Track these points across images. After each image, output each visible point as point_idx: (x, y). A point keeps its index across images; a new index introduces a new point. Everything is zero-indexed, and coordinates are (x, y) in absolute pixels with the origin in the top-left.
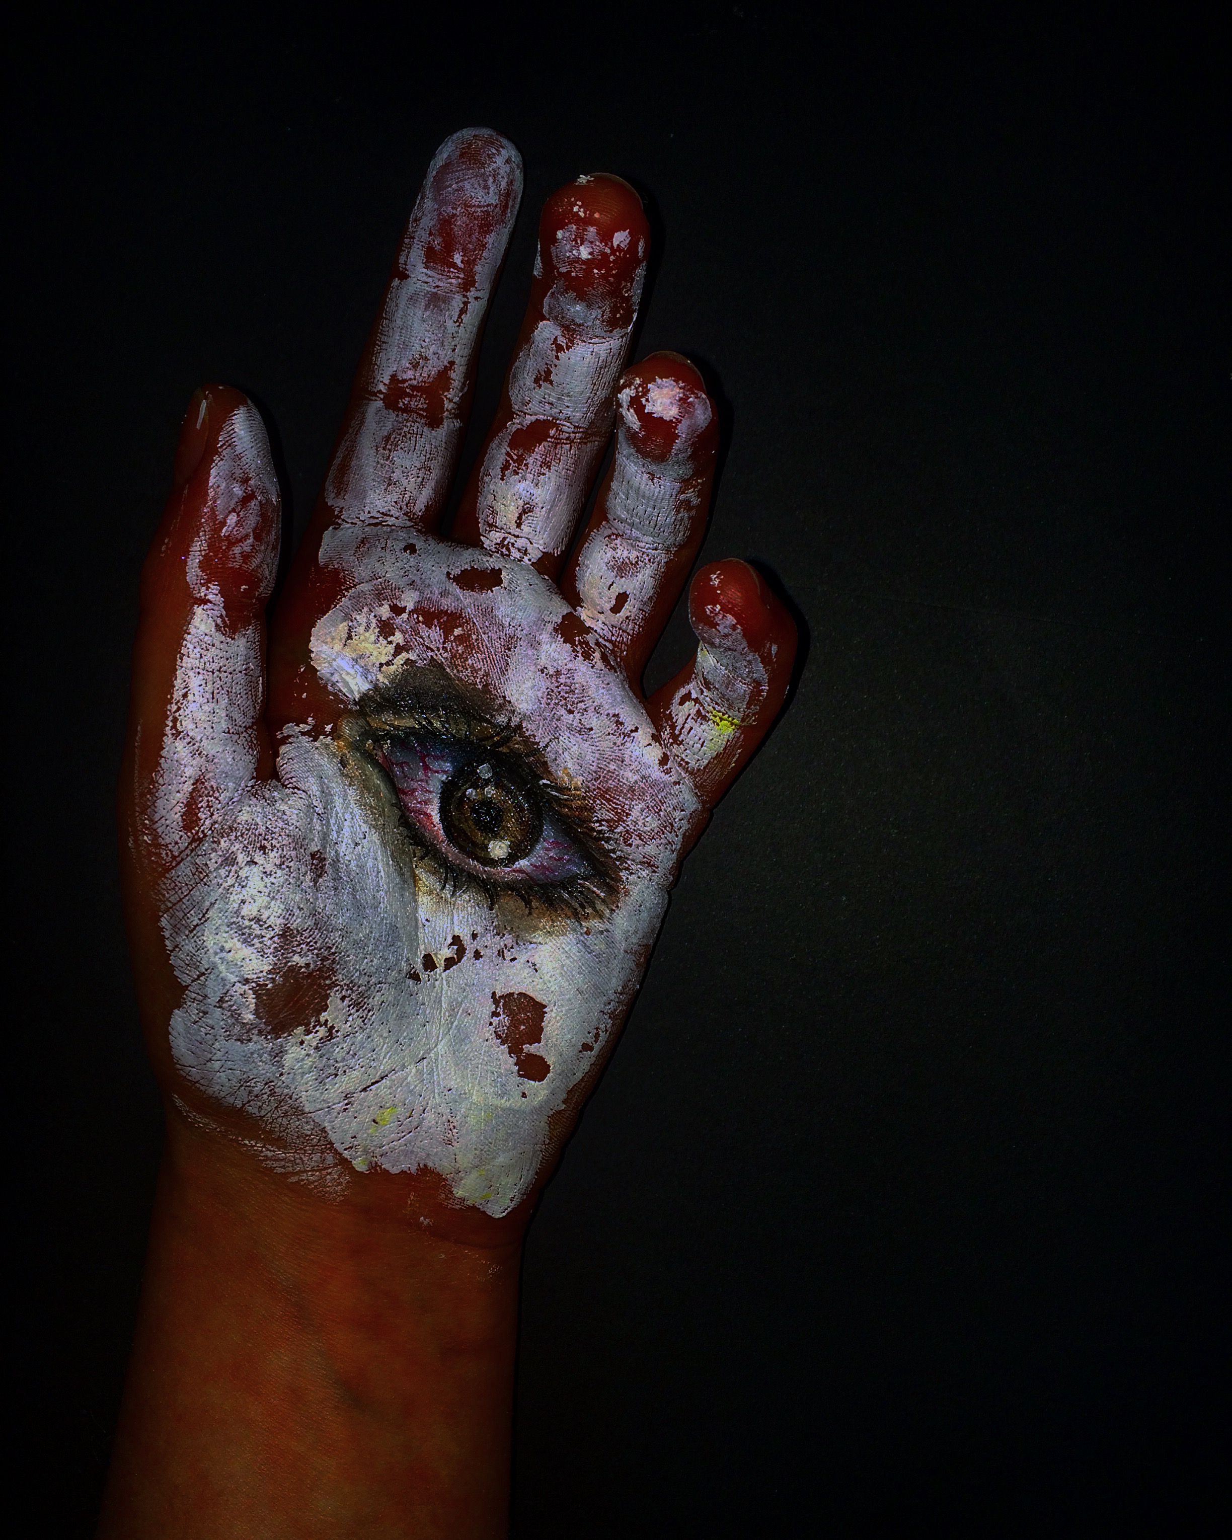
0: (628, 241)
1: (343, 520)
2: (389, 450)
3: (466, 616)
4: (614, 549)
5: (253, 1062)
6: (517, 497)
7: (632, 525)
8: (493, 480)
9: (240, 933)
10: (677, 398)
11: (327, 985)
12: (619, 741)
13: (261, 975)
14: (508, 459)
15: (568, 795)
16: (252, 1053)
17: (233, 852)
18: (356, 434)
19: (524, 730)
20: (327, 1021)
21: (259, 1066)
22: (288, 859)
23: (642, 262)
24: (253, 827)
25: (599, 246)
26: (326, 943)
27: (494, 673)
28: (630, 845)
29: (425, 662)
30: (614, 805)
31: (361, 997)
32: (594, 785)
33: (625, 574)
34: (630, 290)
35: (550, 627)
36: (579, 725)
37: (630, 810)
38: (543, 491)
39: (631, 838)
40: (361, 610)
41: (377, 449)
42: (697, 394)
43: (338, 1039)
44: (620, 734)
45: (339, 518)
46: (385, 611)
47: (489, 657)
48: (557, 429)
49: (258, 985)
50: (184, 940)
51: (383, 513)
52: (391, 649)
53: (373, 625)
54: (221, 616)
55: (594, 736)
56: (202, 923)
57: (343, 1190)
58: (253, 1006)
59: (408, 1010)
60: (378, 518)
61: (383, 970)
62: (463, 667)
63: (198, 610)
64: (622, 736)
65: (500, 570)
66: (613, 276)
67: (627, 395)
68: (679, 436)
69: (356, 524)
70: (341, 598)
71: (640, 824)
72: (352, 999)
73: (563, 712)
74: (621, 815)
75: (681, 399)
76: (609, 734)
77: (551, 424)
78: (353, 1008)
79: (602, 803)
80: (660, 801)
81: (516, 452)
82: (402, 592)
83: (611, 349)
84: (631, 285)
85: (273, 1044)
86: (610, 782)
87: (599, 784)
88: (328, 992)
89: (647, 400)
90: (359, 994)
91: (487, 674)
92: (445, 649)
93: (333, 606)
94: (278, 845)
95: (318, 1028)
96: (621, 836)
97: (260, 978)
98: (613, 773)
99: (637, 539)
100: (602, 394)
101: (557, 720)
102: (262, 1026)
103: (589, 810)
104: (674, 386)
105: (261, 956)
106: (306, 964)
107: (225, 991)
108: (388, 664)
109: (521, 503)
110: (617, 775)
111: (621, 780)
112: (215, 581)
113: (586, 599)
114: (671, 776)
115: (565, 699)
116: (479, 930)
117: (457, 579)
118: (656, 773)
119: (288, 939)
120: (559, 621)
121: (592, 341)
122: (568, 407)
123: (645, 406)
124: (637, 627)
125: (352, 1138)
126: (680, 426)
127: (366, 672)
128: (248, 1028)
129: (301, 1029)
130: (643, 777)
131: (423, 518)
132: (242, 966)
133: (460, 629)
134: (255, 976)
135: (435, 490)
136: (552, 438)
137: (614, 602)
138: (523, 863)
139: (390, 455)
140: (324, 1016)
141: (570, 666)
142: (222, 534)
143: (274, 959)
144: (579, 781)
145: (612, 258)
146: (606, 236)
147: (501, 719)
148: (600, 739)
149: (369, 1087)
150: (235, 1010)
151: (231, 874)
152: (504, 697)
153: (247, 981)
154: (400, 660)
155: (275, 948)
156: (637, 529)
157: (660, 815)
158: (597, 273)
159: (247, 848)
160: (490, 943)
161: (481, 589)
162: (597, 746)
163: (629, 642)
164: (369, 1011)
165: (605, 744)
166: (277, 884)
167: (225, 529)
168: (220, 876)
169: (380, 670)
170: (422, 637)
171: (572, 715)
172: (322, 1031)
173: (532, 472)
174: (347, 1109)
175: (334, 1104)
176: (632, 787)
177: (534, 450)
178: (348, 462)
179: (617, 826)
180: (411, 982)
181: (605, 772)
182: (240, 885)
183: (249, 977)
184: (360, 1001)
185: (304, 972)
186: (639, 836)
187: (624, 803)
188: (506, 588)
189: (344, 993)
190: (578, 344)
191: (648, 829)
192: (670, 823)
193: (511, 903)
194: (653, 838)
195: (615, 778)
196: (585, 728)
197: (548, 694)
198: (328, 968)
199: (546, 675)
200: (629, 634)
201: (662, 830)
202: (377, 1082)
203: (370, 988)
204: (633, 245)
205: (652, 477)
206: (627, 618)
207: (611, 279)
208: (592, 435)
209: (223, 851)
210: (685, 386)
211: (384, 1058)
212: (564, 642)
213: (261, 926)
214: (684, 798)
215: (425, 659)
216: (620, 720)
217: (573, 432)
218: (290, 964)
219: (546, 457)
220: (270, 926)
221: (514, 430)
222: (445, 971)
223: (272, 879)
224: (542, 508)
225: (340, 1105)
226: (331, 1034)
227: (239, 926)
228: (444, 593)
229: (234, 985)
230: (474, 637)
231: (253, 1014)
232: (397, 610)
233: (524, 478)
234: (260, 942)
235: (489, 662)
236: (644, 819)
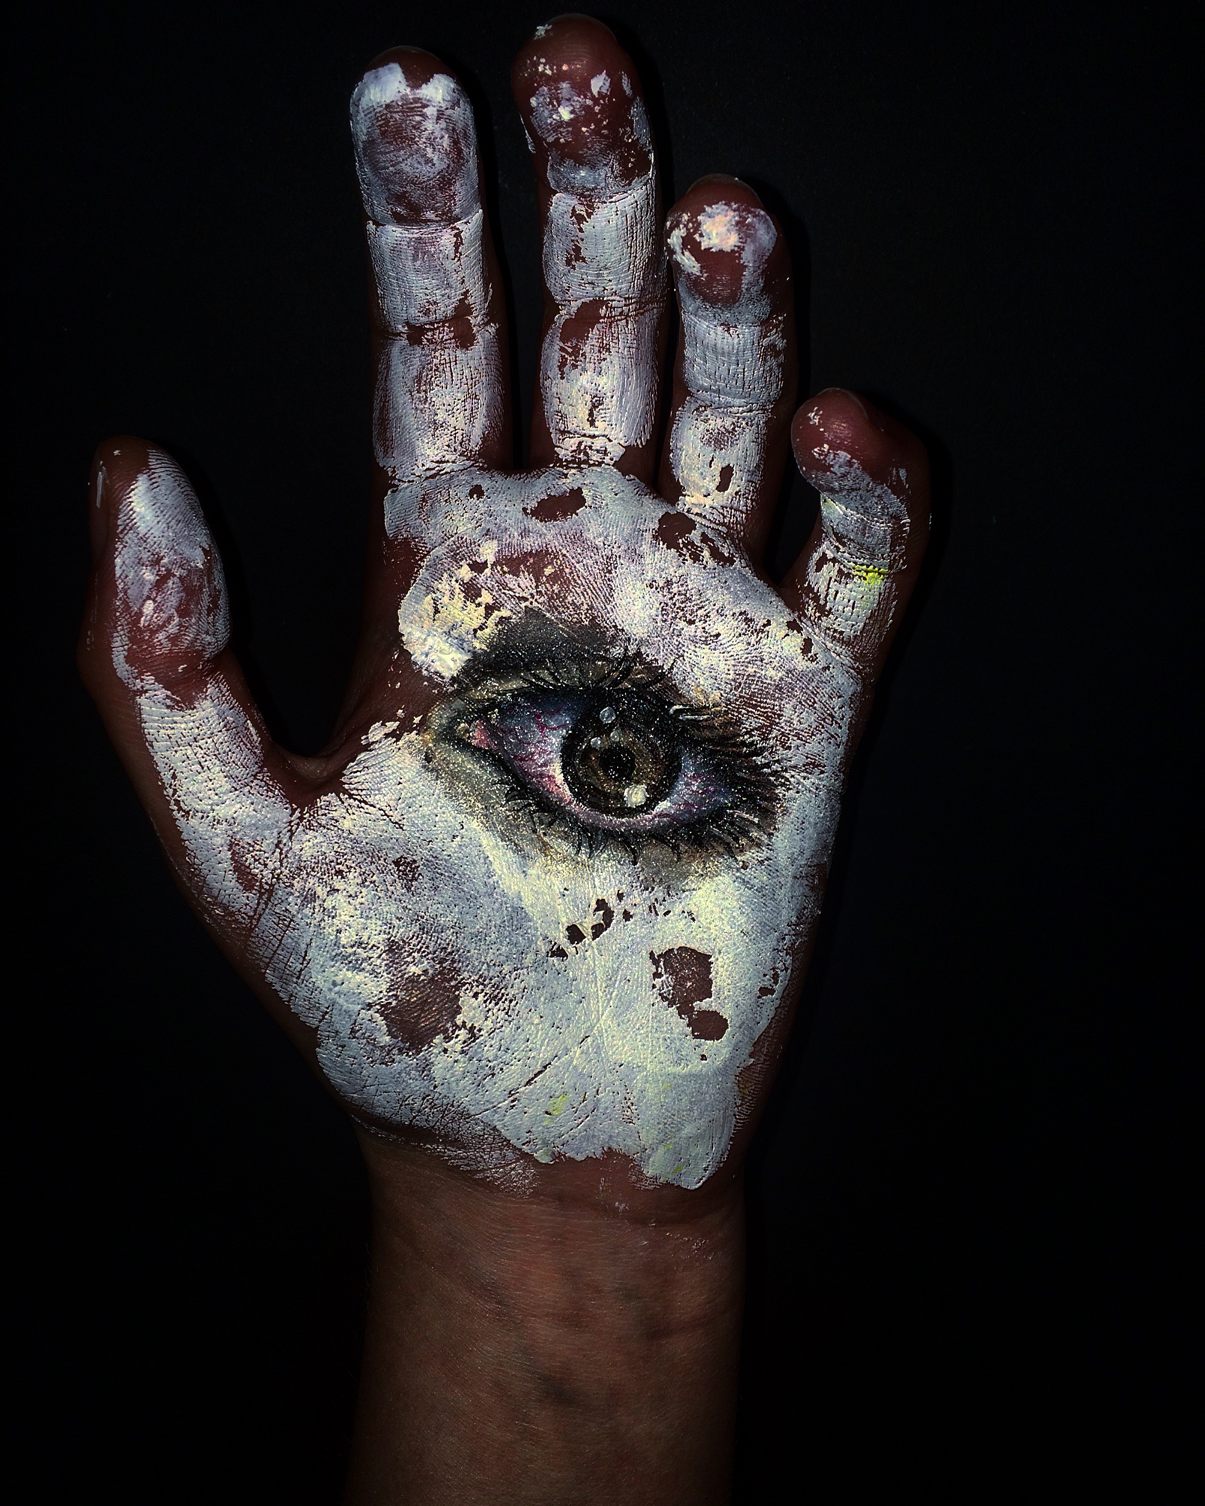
0: (608, 84)
1: (399, 480)
2: (424, 391)
3: (553, 551)
4: (706, 421)
5: (404, 1081)
6: (582, 392)
7: (718, 391)
8: (554, 382)
9: (347, 962)
10: (734, 223)
11: (453, 987)
12: (753, 640)
13: (381, 995)
14: (563, 354)
15: (708, 714)
16: (399, 1073)
17: (309, 889)
18: (386, 381)
19: (644, 656)
20: (464, 1022)
21: (410, 1084)
22: (369, 875)
23: (634, 99)
24: (321, 858)
25: (578, 100)
26: (439, 945)
27: (597, 604)
28: (789, 748)
29: (520, 615)
30: (762, 710)
31: (497, 988)
32: (735, 695)
33: (724, 445)
34: (632, 133)
35: (648, 536)
36: (704, 634)
37: (780, 711)
38: (608, 378)
39: (788, 740)
40: (441, 579)
41: (411, 394)
42: (754, 212)
43: (482, 1038)
44: (752, 633)
45: (395, 478)
46: (465, 573)
47: (589, 588)
48: (607, 307)
49: (382, 1006)
50: (295, 988)
51: (437, 462)
52: (482, 610)
53: (457, 591)
54: (168, 697)
55: (723, 642)
56: (306, 967)
57: (531, 1183)
58: (385, 1027)
59: (559, 990)
60: (434, 469)
61: (515, 956)
62: (563, 607)
63: (142, 700)
64: (755, 634)
65: (580, 489)
66: (605, 127)
67: (677, 237)
68: (746, 266)
69: (413, 481)
70: (418, 571)
71: (795, 722)
72: (486, 994)
73: (682, 624)
74: (772, 719)
75: (738, 223)
76: (740, 635)
77: (599, 303)
78: (490, 1003)
79: (748, 711)
80: (813, 693)
81: (569, 345)
82: (479, 545)
83: (636, 202)
84: (632, 128)
85: (417, 1060)
86: (753, 686)
87: (741, 692)
88: (457, 993)
89: (701, 235)
90: (493, 986)
91: (591, 607)
92: (539, 593)
93: (412, 581)
94: (353, 865)
95: (457, 1032)
96: (777, 740)
97: (381, 998)
98: (754, 676)
99: (728, 406)
100: (643, 255)
101: (678, 636)
102: (400, 1044)
103: (735, 724)
104: (727, 211)
105: (375, 977)
106: (423, 971)
107: (352, 1022)
108: (481, 628)
109: (588, 398)
110: (759, 677)
111: (764, 681)
112: (146, 672)
113: (688, 486)
114: (817, 663)
115: (683, 610)
116: (624, 889)
117: (536, 513)
118: (801, 664)
119: (396, 953)
120: (657, 526)
121: (613, 199)
122: (610, 281)
123: (700, 243)
124: (749, 501)
125: (527, 1133)
126: (744, 255)
127: (461, 644)
128: (387, 1050)
129: (438, 1039)
130: (789, 672)
131: (482, 453)
132: (360, 993)
133: (550, 567)
134: (376, 998)
135: (487, 416)
136: (604, 317)
137: (718, 479)
138: (663, 806)
139: (427, 397)
140: (459, 1019)
141: (681, 571)
142: (142, 625)
143: (389, 976)
144: (715, 696)
145: (597, 109)
146: (582, 88)
147: (617, 652)
148: (731, 643)
149: (533, 1079)
150: (370, 1036)
151: (316, 910)
152: (615, 627)
153: (370, 1006)
154: (491, 622)
155: (386, 965)
156: (725, 394)
157: (815, 708)
158: (587, 131)
159: (323, 879)
160: (638, 899)
161: (565, 515)
162: (729, 652)
163: (745, 521)
164: (511, 1001)
165: (739, 648)
166: (366, 903)
167: (142, 619)
168: (306, 916)
169: (475, 637)
170: (510, 589)
171: (693, 626)
172: (463, 1034)
173: (592, 361)
174: (514, 1106)
175: (499, 1103)
176: (778, 686)
177: (588, 337)
178: (386, 415)
179: (771, 731)
180: (555, 960)
181: (745, 677)
182: (329, 917)
183: (371, 1001)
184: (495, 993)
185: (423, 980)
186: (797, 735)
187: (774, 705)
188: (591, 507)
189: (475, 990)
190: (599, 208)
191: (806, 726)
192: (829, 715)
193: (654, 852)
194: (813, 734)
195: (758, 681)
196: (711, 636)
197: (663, 610)
198: (449, 969)
199: (656, 588)
200: (742, 512)
201: (821, 724)
202: (540, 1072)
203: (504, 978)
204: (616, 86)
205: (727, 326)
206: (737, 493)
207: (605, 132)
208: (647, 303)
209: (299, 892)
210: (739, 207)
211: (541, 1046)
212: (668, 548)
213: (365, 948)
214: (838, 683)
215: (519, 612)
216: (749, 616)
217: (625, 305)
218: (406, 976)
219: (603, 340)
220: (374, 946)
221: (562, 321)
222: (593, 939)
223: (359, 900)
224: (612, 397)
225: (507, 1102)
226: (474, 1035)
227: (343, 956)
228: (524, 533)
229: (359, 1014)
230: (567, 571)
231: (388, 1035)
232: (477, 567)
233: (584, 370)
234: (369, 964)
235: (590, 594)
236: (798, 716)
